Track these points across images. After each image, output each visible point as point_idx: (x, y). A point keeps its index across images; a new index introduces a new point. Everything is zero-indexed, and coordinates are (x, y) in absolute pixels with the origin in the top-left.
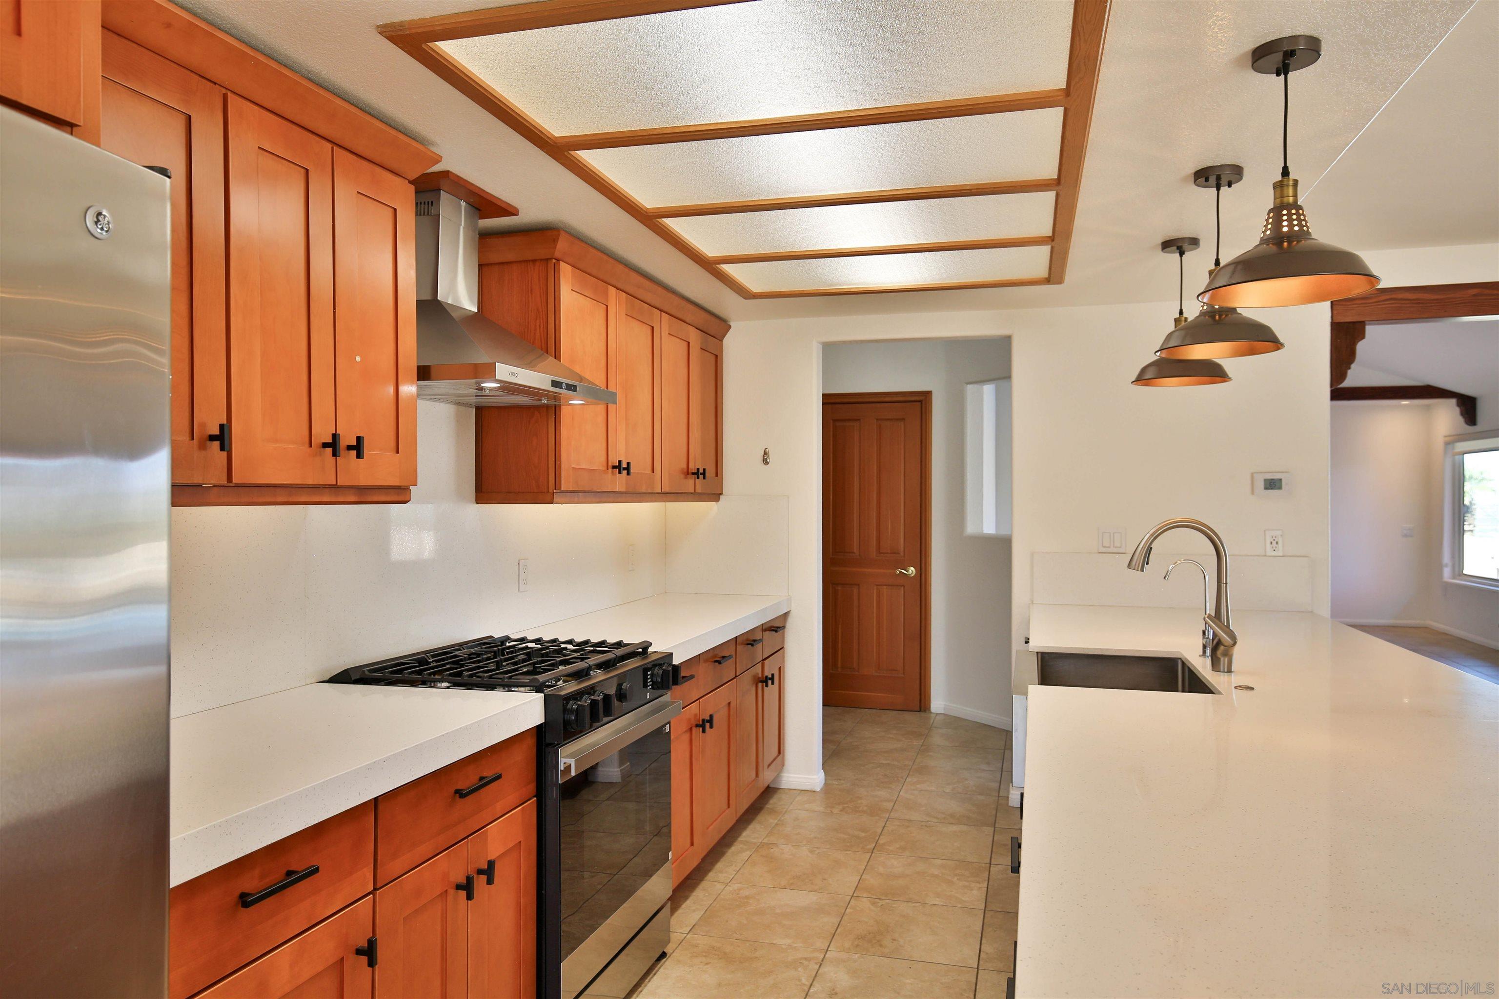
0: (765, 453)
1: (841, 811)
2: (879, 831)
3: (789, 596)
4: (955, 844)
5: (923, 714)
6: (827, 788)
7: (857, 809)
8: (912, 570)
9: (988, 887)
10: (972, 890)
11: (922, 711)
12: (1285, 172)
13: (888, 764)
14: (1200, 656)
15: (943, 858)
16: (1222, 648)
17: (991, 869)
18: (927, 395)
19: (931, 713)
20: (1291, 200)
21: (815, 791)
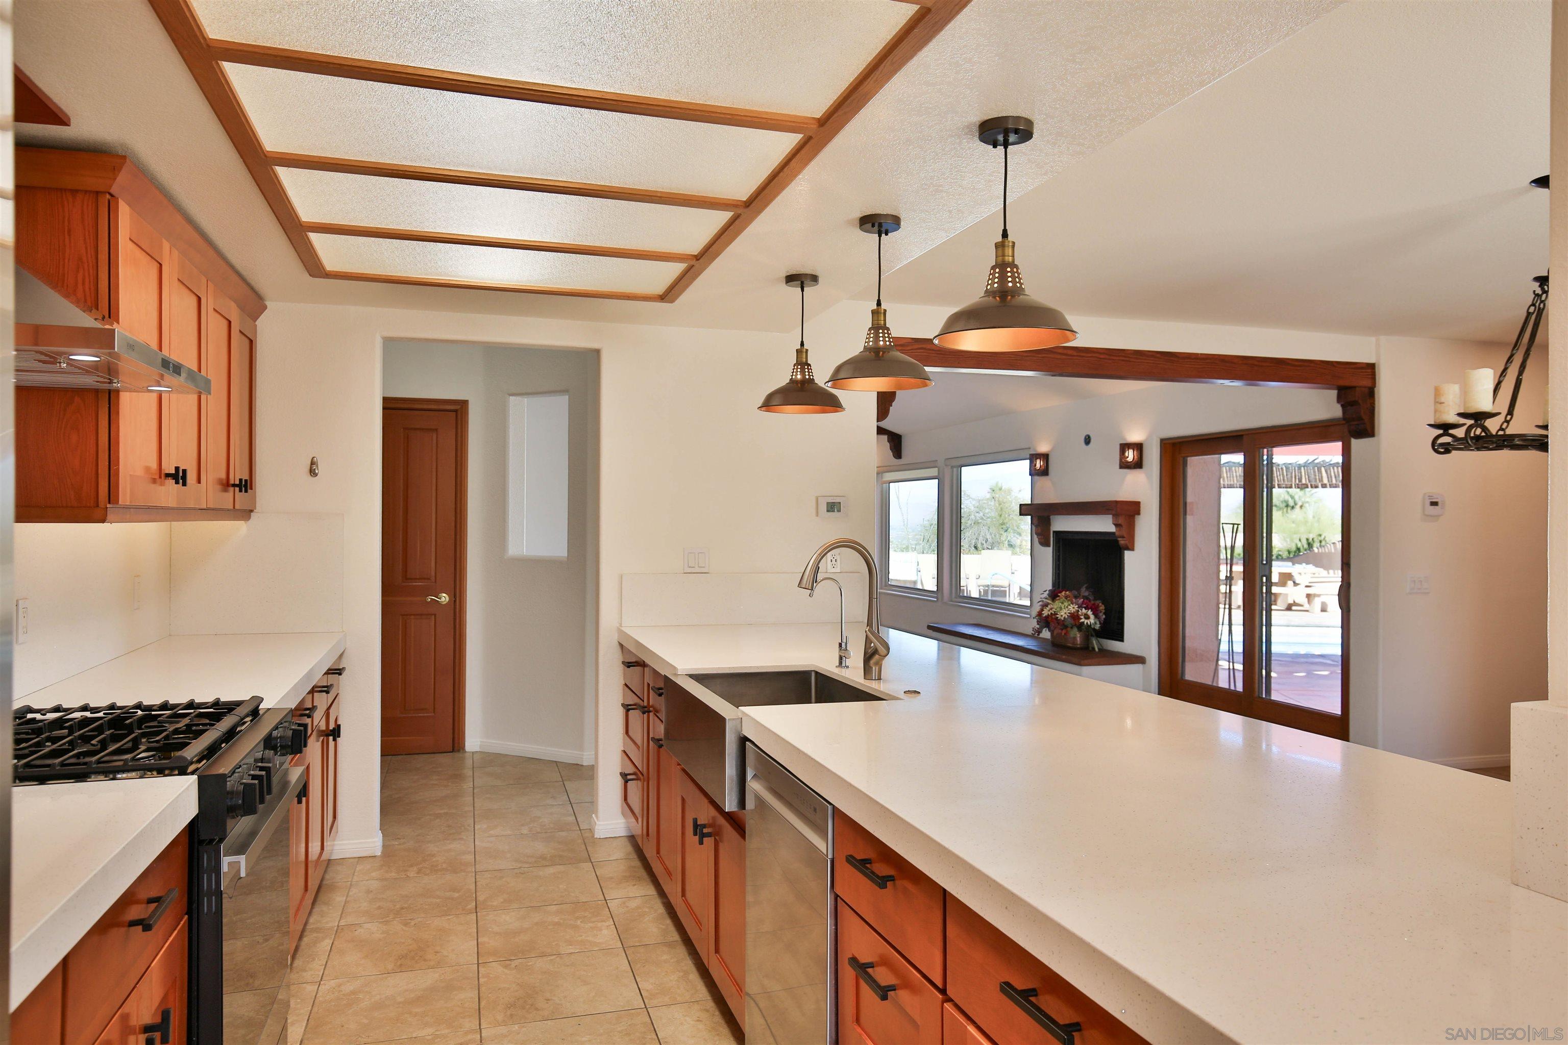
0: (313, 463)
1: (418, 873)
2: (473, 887)
3: (343, 631)
4: (561, 886)
5: (456, 755)
6: (388, 852)
7: (436, 868)
8: (444, 598)
9: (614, 924)
10: (601, 930)
11: (455, 752)
12: (1005, 234)
13: (446, 814)
14: (836, 667)
15: (555, 903)
16: (877, 657)
17: (609, 905)
18: (464, 404)
19: (466, 752)
20: (1010, 259)
21: (375, 856)
